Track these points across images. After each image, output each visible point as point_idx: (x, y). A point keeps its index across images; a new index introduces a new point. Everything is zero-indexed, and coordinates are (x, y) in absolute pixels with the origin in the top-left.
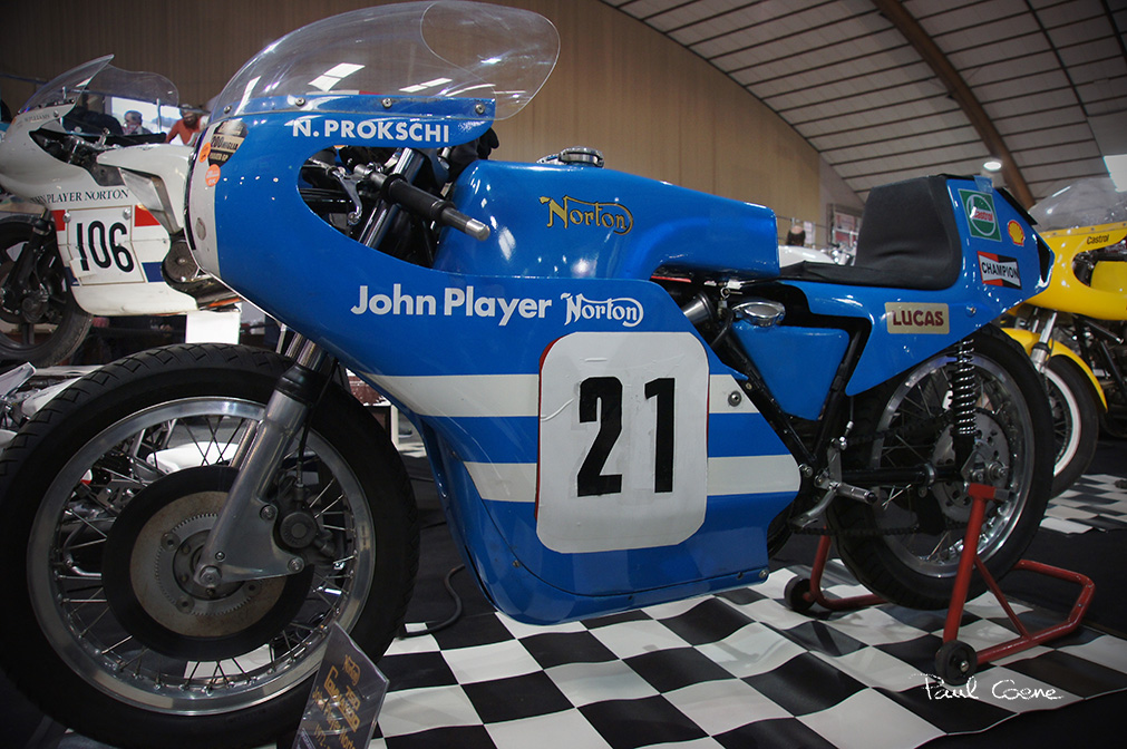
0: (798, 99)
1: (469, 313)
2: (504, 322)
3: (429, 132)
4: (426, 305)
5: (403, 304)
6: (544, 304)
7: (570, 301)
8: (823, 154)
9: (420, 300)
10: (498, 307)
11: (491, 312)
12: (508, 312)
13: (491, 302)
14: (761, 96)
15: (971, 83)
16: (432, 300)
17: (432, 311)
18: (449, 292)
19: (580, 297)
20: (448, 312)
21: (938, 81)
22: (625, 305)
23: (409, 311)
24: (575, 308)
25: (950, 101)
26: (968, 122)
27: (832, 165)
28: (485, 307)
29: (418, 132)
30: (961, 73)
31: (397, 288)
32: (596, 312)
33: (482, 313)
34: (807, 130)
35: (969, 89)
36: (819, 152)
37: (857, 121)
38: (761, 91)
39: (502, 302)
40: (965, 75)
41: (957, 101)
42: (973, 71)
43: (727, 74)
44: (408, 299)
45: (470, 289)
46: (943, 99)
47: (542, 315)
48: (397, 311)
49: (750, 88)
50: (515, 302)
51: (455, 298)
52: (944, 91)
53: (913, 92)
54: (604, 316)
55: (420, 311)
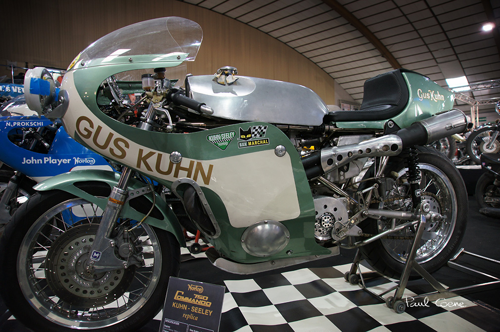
0: (323, 58)
1: (50, 163)
2: (59, 165)
3: (38, 124)
4: (40, 161)
5: (34, 161)
6: (69, 160)
7: (76, 159)
8: (336, 79)
9: (38, 160)
10: (57, 161)
11: (56, 162)
12: (60, 162)
13: (56, 160)
14: (308, 57)
15: (391, 50)
16: (41, 160)
17: (41, 163)
18: (45, 158)
19: (78, 158)
20: (45, 163)
21: (377, 50)
22: (90, 160)
23: (36, 163)
24: (77, 161)
25: (382, 58)
26: (391, 66)
27: (339, 84)
28: (54, 161)
29: (35, 124)
30: (387, 47)
31: (32, 158)
32: (83, 161)
33: (54, 163)
34: (328, 70)
35: (390, 53)
36: (334, 79)
37: (348, 66)
38: (308, 55)
39: (58, 160)
40: (388, 47)
41: (386, 58)
42: (391, 46)
43: (293, 48)
44: (35, 160)
45: (50, 157)
46: (380, 57)
47: (69, 162)
48: (33, 163)
49: (304, 54)
50: (61, 160)
51: (46, 160)
52: (380, 54)
53: (368, 54)
54: (85, 162)
55: (38, 163)
